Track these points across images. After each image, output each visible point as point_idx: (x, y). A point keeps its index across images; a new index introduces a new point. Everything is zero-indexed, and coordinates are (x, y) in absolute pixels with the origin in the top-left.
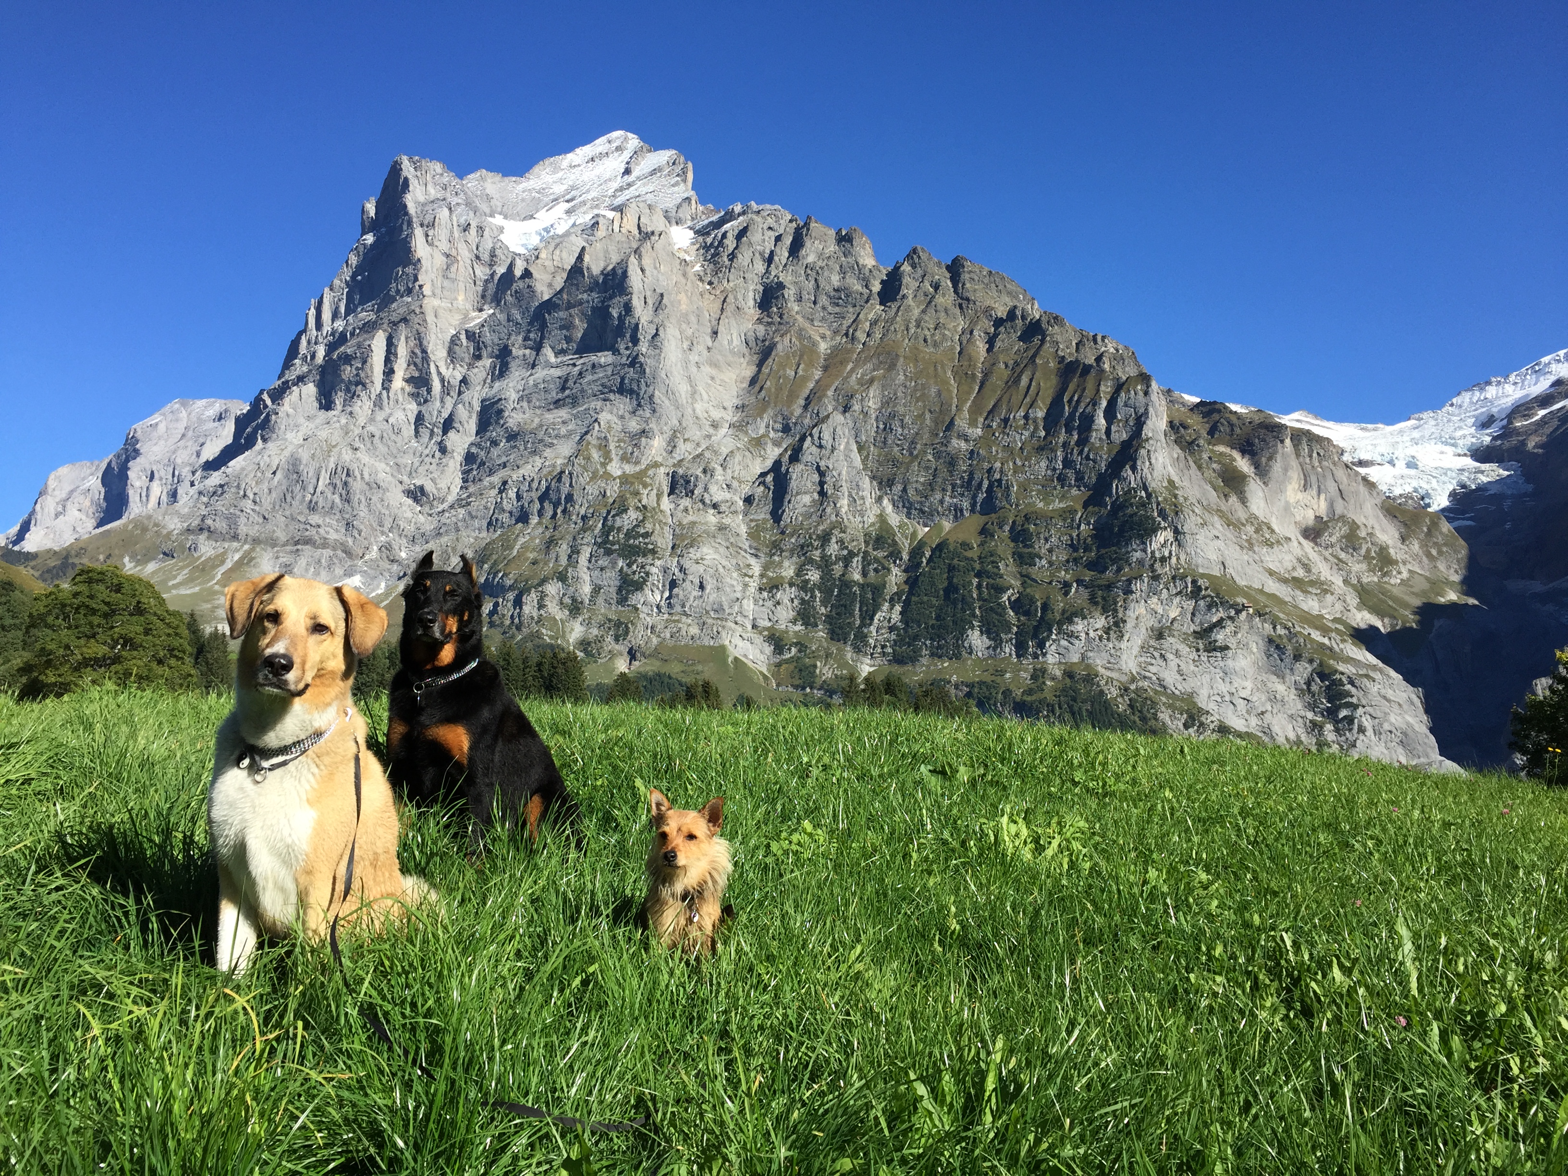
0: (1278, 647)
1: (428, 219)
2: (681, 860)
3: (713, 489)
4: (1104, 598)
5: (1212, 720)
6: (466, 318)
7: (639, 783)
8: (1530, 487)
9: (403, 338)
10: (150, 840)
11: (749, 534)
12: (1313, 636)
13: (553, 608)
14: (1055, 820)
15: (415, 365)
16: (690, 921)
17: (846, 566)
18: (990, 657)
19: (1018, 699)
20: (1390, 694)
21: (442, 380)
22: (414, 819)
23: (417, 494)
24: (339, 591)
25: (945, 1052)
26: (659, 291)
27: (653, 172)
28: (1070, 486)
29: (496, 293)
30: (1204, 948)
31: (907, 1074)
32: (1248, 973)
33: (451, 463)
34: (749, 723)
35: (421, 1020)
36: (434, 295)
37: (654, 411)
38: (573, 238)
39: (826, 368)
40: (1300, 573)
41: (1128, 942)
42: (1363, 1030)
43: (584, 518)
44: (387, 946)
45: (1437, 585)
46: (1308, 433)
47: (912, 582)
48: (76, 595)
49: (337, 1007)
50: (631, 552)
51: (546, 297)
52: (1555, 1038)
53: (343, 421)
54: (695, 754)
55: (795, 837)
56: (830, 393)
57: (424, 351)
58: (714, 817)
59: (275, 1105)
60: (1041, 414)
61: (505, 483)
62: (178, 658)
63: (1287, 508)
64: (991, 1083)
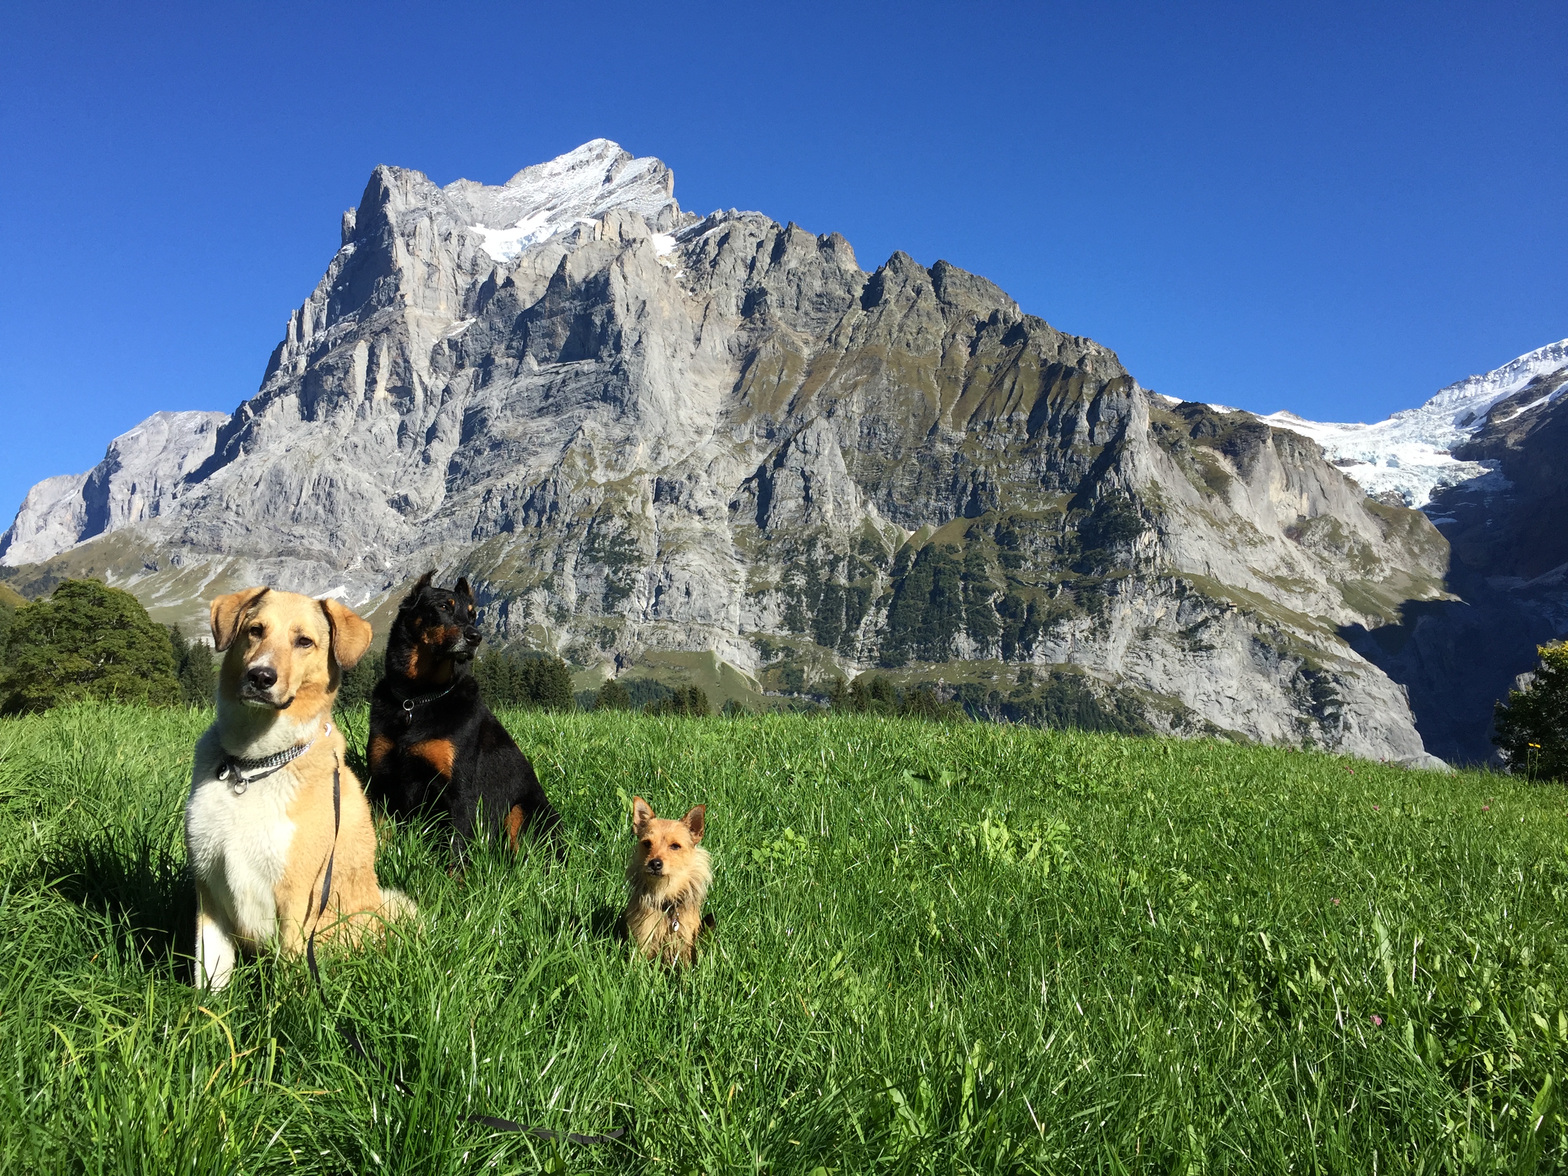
0: (1263, 646)
1: (409, 228)
2: (666, 869)
3: (698, 495)
4: (1090, 600)
5: (1200, 719)
6: (448, 327)
7: (621, 792)
8: (1510, 484)
9: (385, 348)
10: (129, 860)
11: (734, 540)
12: (1297, 634)
13: (539, 616)
14: (1037, 823)
15: (398, 374)
16: (671, 930)
17: (832, 571)
18: (977, 659)
19: (1005, 701)
20: (1374, 691)
21: (425, 390)
22: (395, 831)
23: (401, 504)
24: (323, 604)
25: (923, 1059)
26: (641, 298)
27: (634, 180)
28: (1054, 488)
29: (478, 302)
30: (1182, 950)
31: (883, 1081)
32: (1227, 974)
33: (435, 473)
34: (734, 730)
35: (399, 1035)
36: (416, 304)
37: (638, 418)
38: (554, 246)
39: (809, 374)
40: (1284, 572)
41: (1108, 944)
42: (1338, 1029)
43: (569, 526)
44: (365, 961)
45: (1419, 582)
46: (1290, 433)
47: (899, 586)
48: (58, 609)
49: (315, 1023)
50: (616, 560)
51: (528, 305)
52: (1529, 1034)
53: (326, 431)
54: (678, 761)
55: (777, 845)
56: (814, 398)
57: (406, 361)
58: (696, 826)
59: (251, 1124)
60: (1024, 417)
61: (489, 492)
62: (162, 672)
63: (1270, 508)
64: (967, 1089)
